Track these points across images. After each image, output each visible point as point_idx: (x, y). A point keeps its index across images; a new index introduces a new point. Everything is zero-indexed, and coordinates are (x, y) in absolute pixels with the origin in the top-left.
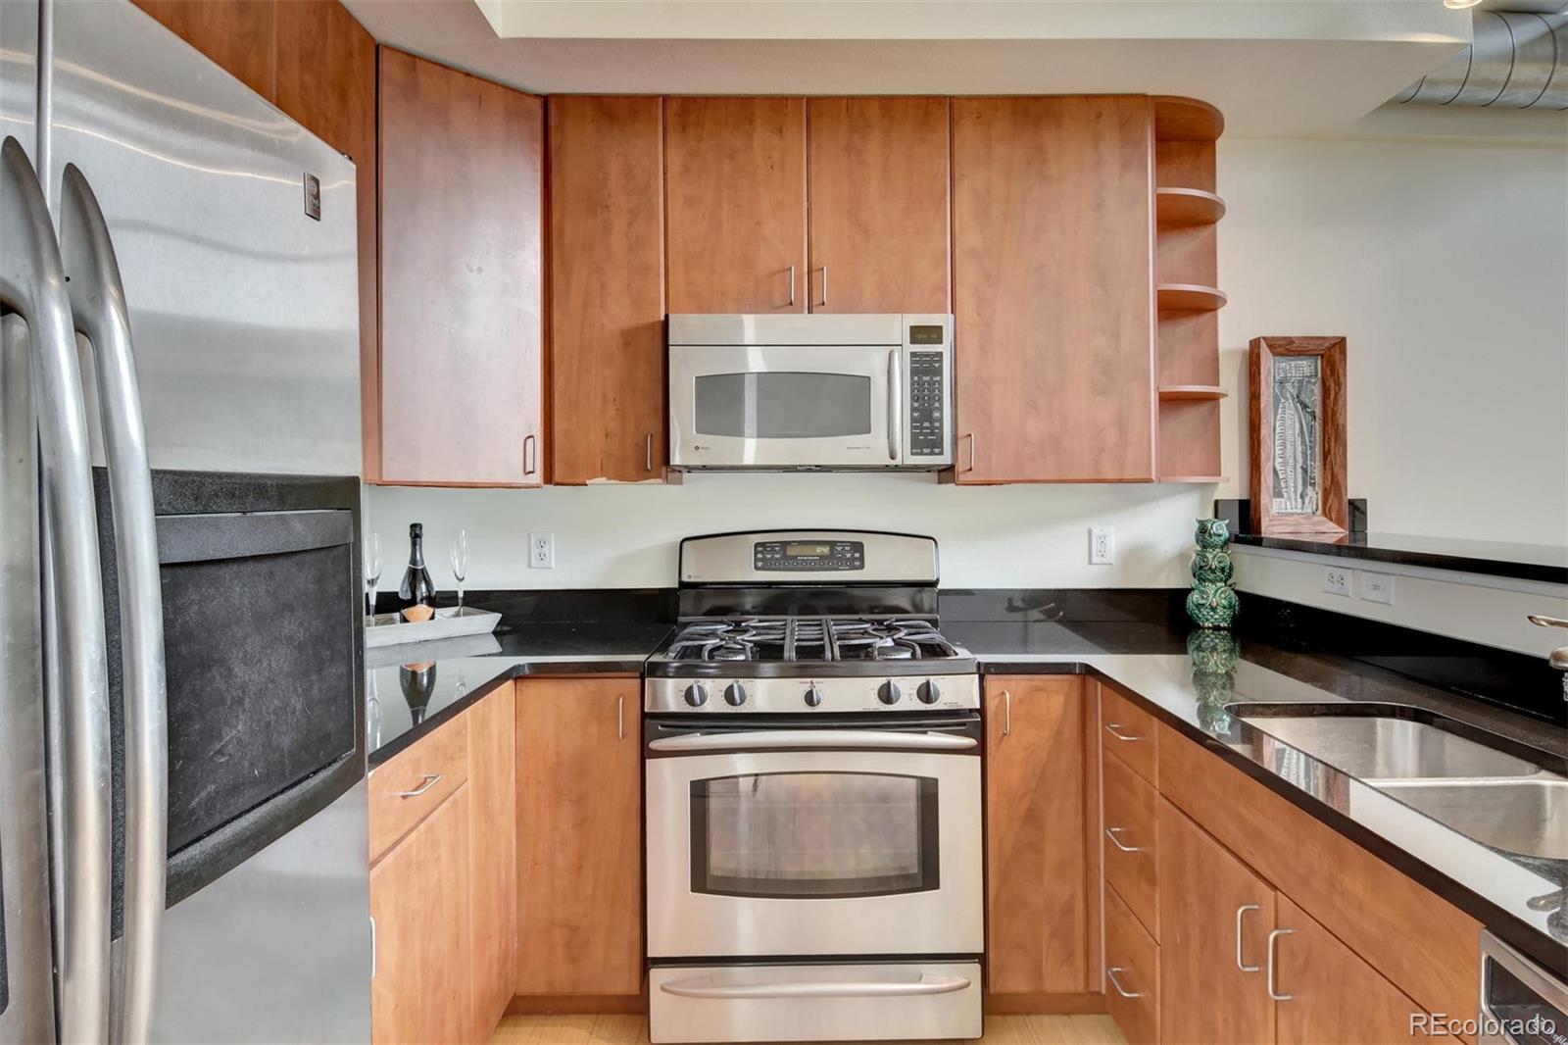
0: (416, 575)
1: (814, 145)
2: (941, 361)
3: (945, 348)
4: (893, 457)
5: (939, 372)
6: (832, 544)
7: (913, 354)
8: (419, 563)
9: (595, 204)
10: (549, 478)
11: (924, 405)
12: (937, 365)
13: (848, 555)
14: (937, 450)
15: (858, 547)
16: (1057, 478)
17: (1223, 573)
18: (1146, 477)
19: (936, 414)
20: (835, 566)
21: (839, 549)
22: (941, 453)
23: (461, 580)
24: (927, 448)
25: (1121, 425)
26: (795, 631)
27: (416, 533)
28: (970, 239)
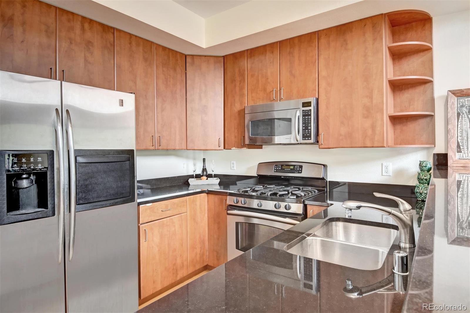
0: (204, 170)
1: (281, 54)
2: (311, 112)
3: (312, 108)
4: (297, 141)
5: (310, 115)
6: (294, 166)
7: (303, 111)
8: (205, 167)
9: (233, 81)
10: (224, 148)
11: (306, 125)
12: (309, 113)
13: (298, 169)
14: (310, 138)
15: (301, 167)
16: (350, 146)
17: (426, 181)
18: (383, 145)
19: (309, 128)
20: (294, 172)
21: (296, 167)
22: (311, 139)
23: (213, 171)
24: (307, 138)
25: (373, 127)
26: (273, 188)
27: (204, 160)
28: (323, 73)
